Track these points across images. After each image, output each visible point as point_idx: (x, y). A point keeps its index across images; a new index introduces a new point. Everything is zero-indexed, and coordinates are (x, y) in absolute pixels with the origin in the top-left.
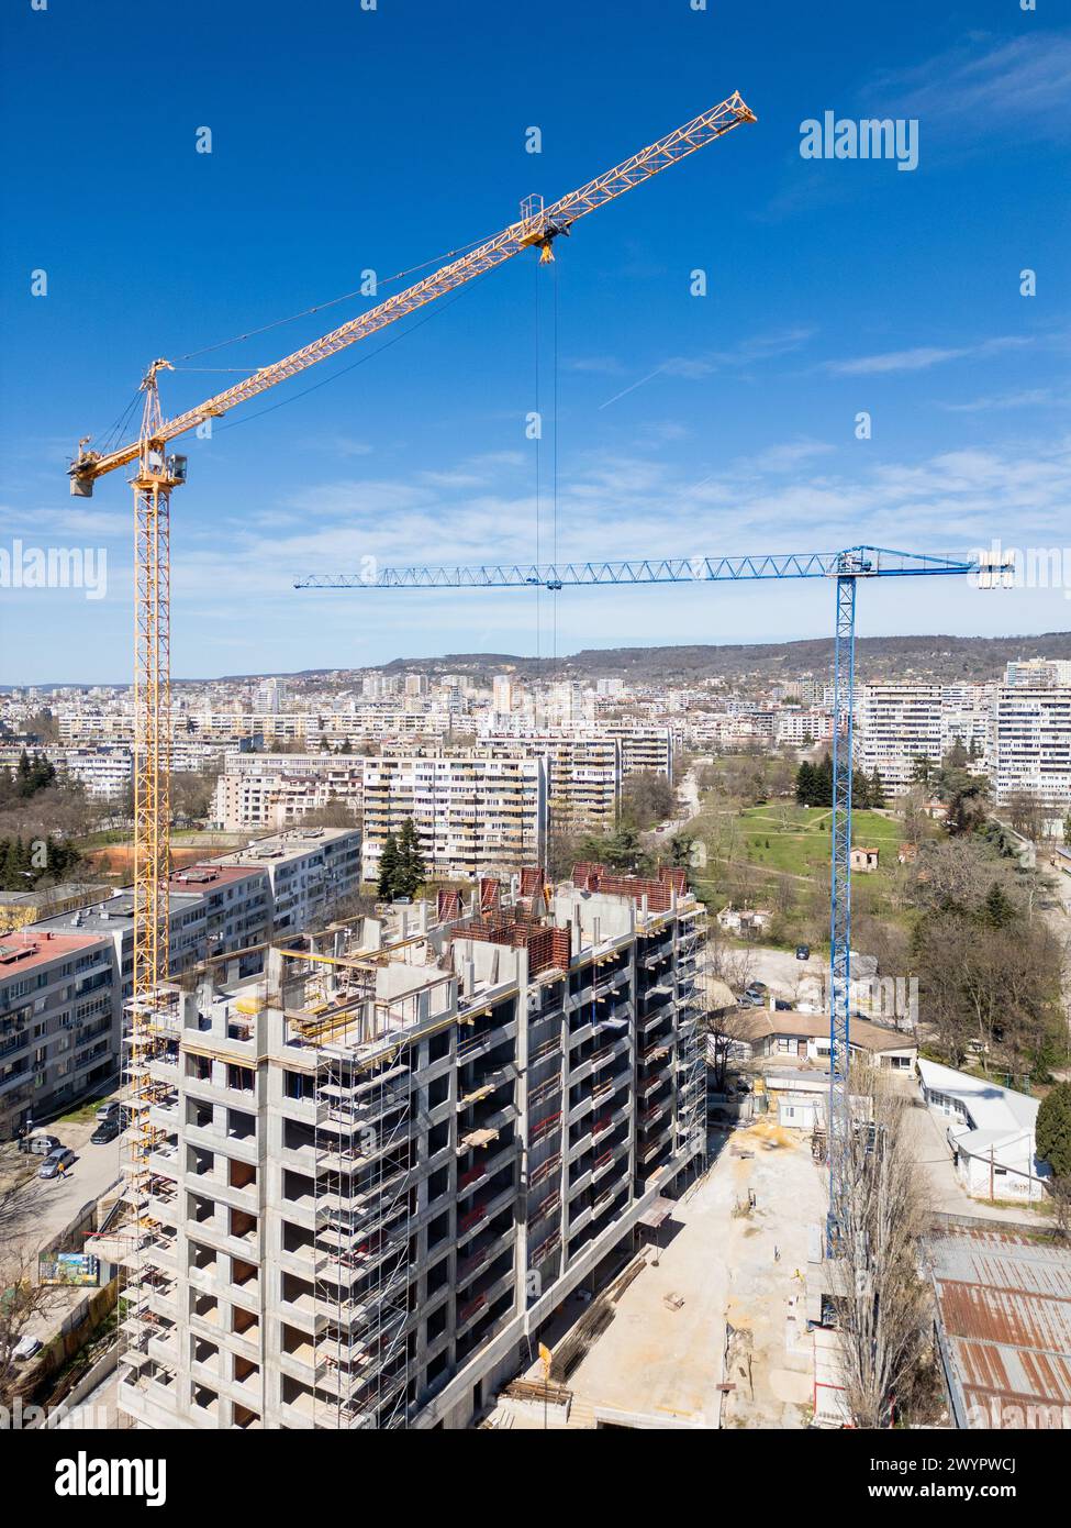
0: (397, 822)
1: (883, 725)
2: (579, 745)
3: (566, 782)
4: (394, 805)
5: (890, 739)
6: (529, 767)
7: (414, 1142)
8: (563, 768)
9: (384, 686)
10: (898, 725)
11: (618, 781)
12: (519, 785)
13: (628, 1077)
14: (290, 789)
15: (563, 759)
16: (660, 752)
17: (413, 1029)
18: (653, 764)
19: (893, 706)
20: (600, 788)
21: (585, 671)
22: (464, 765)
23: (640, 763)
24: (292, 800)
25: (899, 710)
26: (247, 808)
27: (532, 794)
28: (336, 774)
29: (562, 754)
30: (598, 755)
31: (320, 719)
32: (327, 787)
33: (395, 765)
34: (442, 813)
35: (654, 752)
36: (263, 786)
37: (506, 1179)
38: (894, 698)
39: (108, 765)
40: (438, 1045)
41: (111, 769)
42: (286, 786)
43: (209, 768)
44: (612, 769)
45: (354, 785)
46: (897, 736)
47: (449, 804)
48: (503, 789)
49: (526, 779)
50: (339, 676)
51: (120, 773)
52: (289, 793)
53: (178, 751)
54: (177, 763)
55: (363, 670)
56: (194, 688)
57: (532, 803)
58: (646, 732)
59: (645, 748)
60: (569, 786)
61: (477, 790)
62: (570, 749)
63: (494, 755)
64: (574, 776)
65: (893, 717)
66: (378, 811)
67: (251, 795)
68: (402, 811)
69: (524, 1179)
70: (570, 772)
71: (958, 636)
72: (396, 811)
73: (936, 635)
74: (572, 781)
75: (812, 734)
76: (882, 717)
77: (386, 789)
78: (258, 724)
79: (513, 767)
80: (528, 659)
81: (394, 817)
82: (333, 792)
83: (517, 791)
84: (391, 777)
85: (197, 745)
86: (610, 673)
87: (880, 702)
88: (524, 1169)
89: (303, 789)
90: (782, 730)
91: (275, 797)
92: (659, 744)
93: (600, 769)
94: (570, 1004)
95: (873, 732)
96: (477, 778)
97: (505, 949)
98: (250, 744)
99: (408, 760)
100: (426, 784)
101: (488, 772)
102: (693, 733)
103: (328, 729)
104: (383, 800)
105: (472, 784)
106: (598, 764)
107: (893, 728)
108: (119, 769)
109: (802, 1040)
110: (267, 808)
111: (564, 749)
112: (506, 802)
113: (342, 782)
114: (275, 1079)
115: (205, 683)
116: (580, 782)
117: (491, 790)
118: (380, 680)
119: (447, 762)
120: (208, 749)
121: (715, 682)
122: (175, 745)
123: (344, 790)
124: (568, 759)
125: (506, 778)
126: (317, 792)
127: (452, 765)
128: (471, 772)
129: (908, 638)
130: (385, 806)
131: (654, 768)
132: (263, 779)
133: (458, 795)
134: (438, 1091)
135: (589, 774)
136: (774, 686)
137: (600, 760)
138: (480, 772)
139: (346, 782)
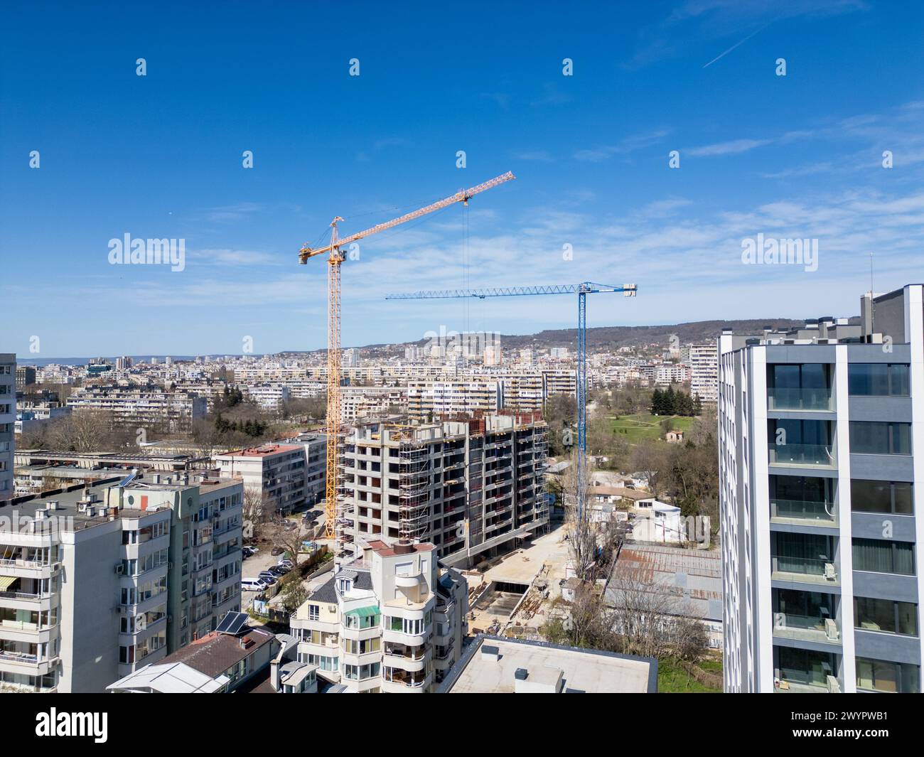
0: (425, 414)
1: (703, 369)
2: (522, 378)
3: (516, 398)
4: (423, 406)
5: (706, 377)
6: (492, 386)
7: (429, 476)
8: (514, 390)
9: (418, 353)
10: (711, 369)
11: (544, 398)
12: (487, 395)
13: (510, 482)
14: (369, 402)
15: (514, 385)
16: (571, 383)
17: (428, 440)
18: (567, 390)
19: (708, 358)
20: (534, 401)
21: (545, 343)
22: (459, 385)
23: (560, 390)
24: (370, 408)
25: (712, 360)
26: (346, 413)
27: (494, 400)
28: (393, 394)
29: (513, 383)
30: (533, 383)
31: (381, 370)
32: (388, 401)
33: (424, 385)
34: (448, 410)
35: (568, 384)
36: (355, 401)
37: (460, 502)
38: (708, 353)
39: (270, 392)
40: (437, 448)
41: (272, 394)
42: (366, 401)
43: (321, 396)
44: (541, 391)
45: (402, 400)
46: (711, 375)
47: (451, 405)
48: (479, 397)
49: (490, 392)
50: (390, 348)
51: (276, 397)
52: (369, 405)
53: (304, 387)
54: (304, 394)
55: (405, 344)
56: (302, 356)
57: (494, 404)
58: (563, 373)
59: (563, 381)
60: (518, 400)
61: (466, 397)
62: (518, 380)
63: (474, 380)
64: (520, 395)
65: (709, 364)
66: (416, 409)
67: (348, 406)
68: (428, 409)
69: (468, 503)
70: (518, 392)
71: (793, 319)
72: (425, 409)
73: (777, 318)
74: (519, 397)
75: (677, 379)
76: (702, 364)
77: (419, 397)
78: (346, 373)
79: (485, 386)
80: (508, 336)
81: (424, 412)
82: (391, 404)
83: (486, 398)
84: (422, 392)
85: (314, 384)
86: (561, 345)
87: (701, 356)
88: (468, 499)
89: (375, 402)
90: (658, 376)
91: (361, 407)
92: (571, 379)
93: (534, 391)
94: (486, 447)
95: (697, 373)
96: (466, 392)
97: (461, 424)
98: (344, 382)
99: (430, 383)
100: (440, 394)
101: (471, 388)
102: (604, 378)
103: (386, 375)
104: (418, 403)
105: (463, 395)
106: (533, 388)
107: (708, 370)
108: (276, 394)
109: (606, 497)
110: (356, 413)
111: (514, 380)
112: (480, 404)
113: (396, 399)
114: (386, 451)
115: (309, 353)
116: (523, 398)
117: (472, 398)
118: (415, 349)
119: (450, 384)
120: (320, 386)
121: (626, 349)
122: (302, 384)
123: (397, 403)
124: (517, 385)
125: (480, 392)
126: (383, 404)
127: (453, 385)
128: (463, 388)
129: (758, 320)
130: (419, 406)
131: (568, 392)
132: (355, 397)
133: (456, 400)
134: (437, 462)
135: (528, 394)
136: (665, 351)
137: (534, 386)
138: (467, 388)
139: (398, 399)
